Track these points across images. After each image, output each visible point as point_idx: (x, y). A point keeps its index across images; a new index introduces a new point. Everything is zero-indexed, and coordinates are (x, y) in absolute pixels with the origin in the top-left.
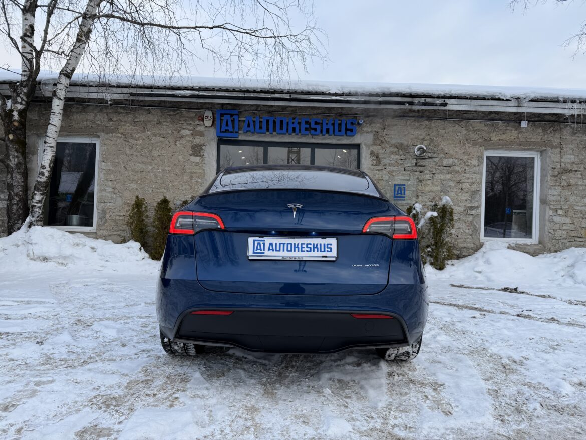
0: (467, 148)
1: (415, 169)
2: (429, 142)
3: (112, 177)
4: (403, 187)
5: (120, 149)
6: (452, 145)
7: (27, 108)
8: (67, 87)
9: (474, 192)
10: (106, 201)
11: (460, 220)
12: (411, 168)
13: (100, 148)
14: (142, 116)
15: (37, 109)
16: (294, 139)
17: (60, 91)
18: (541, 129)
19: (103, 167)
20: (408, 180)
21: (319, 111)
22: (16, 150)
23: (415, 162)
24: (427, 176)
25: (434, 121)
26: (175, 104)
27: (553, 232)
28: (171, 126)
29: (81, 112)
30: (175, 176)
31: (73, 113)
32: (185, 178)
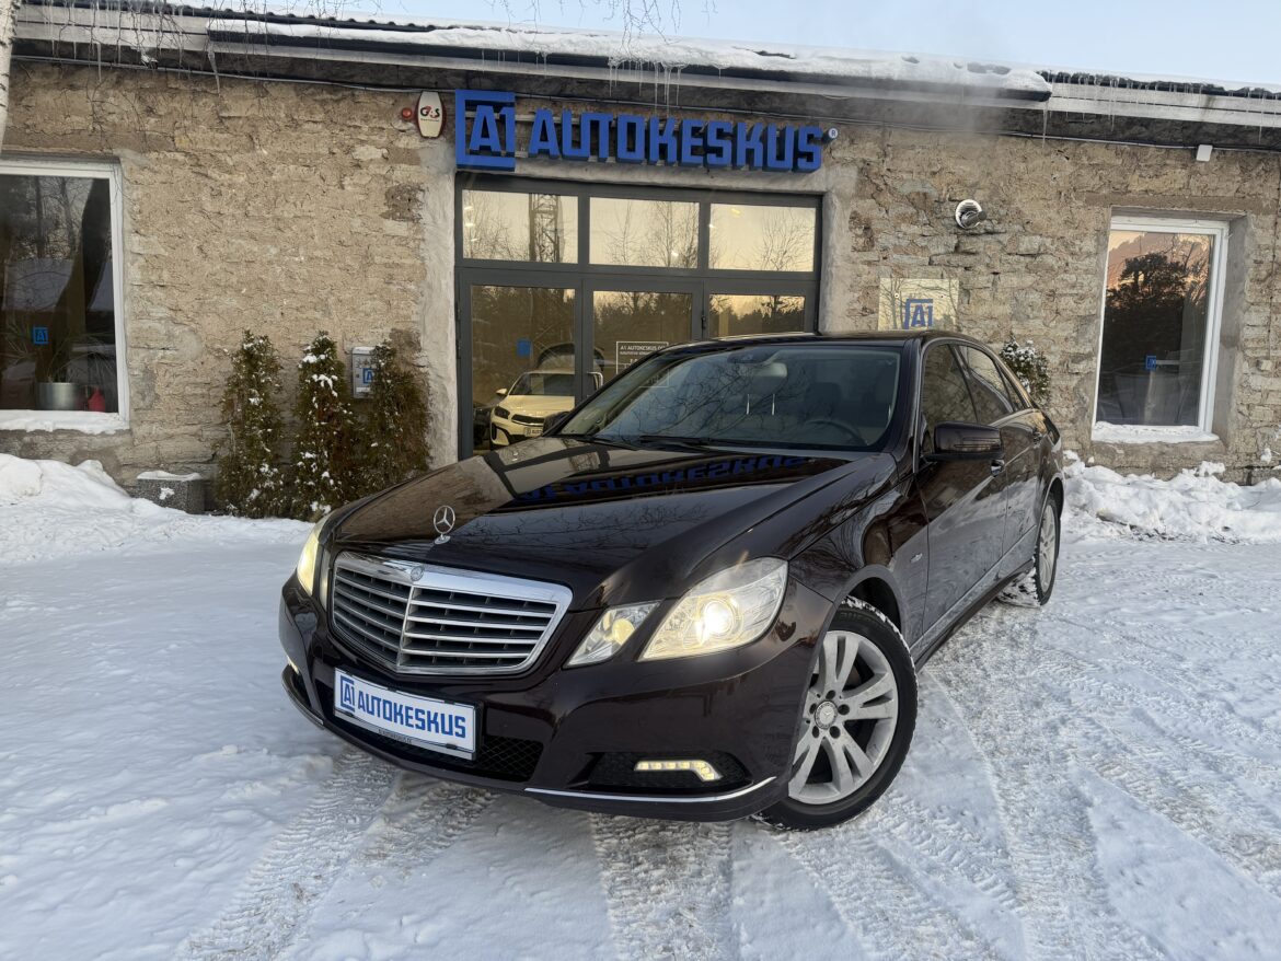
0: (1074, 210)
1: (955, 259)
2: (988, 192)
3: (166, 275)
4: (927, 305)
5: (183, 196)
6: (1041, 202)
9: (1083, 318)
10: (152, 345)
12: (946, 259)
13: (122, 193)
14: (241, 103)
16: (659, 179)
18: (1238, 165)
19: (137, 249)
20: (937, 288)
21: (725, 102)
23: (955, 242)
24: (981, 278)
25: (1001, 138)
26: (334, 72)
28: (326, 133)
29: (58, 86)
30: (344, 273)
31: (35, 87)
32: (372, 280)
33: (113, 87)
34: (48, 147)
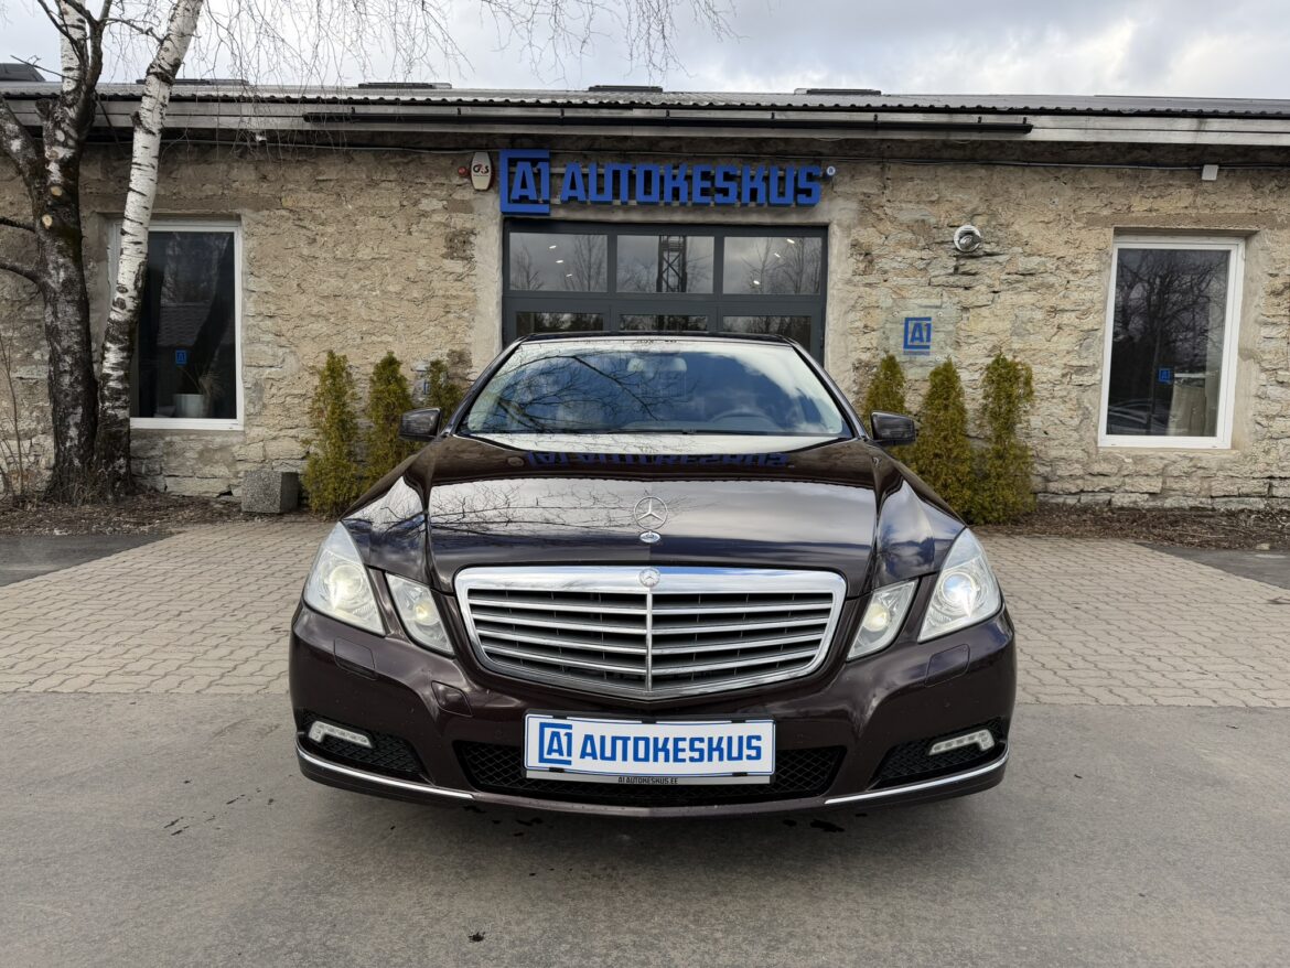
0: (1074, 232)
1: (952, 279)
2: (986, 217)
4: (925, 322)
5: (287, 244)
6: (1040, 224)
7: (80, 156)
8: (164, 106)
9: (1089, 331)
10: (261, 363)
11: (1053, 398)
12: (944, 279)
13: (244, 244)
14: (331, 170)
15: (99, 156)
16: (678, 218)
17: (149, 113)
18: (1248, 182)
19: (252, 287)
20: (937, 307)
21: (735, 148)
22: (61, 251)
23: (954, 263)
24: (980, 295)
25: (998, 168)
26: (406, 139)
27: (1264, 422)
28: (398, 189)
29: (197, 162)
30: (411, 304)
31: (180, 164)
32: (433, 310)
33: (238, 161)
34: (189, 209)
